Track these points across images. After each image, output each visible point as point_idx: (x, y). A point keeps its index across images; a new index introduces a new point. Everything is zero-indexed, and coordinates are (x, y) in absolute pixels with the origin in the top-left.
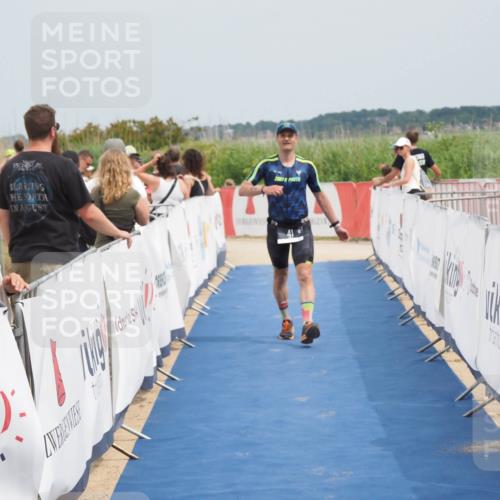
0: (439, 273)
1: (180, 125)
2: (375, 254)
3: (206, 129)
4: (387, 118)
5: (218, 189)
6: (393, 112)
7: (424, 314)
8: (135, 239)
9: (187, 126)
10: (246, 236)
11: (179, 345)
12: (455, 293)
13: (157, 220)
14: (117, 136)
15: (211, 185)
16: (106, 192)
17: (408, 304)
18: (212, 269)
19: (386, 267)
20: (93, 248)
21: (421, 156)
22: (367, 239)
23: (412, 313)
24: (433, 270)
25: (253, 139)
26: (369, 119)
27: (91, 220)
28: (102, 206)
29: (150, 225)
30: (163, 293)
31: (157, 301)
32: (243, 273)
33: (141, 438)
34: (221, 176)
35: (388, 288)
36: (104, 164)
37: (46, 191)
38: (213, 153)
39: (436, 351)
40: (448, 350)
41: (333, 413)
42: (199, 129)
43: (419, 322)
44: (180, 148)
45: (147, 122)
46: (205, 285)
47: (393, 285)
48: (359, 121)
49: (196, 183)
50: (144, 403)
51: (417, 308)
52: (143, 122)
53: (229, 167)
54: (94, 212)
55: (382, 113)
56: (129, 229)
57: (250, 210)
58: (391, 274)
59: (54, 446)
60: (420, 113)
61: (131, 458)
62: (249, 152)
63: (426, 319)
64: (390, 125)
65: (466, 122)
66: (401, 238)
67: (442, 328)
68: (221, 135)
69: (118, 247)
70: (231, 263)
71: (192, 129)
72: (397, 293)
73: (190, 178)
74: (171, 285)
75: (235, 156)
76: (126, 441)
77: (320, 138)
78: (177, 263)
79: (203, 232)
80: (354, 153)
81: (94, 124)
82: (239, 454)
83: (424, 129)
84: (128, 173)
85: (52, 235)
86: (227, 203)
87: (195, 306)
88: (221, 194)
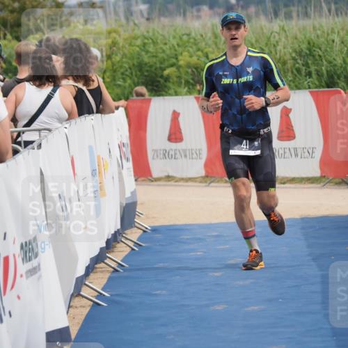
5: (123, 102)
10: (169, 178)
13: (25, 154)
18: (113, 232)
25: (179, 21)
30: (33, 272)
31: (24, 284)
34: (129, 81)
38: (114, 44)
53: (140, 66)
57: (175, 135)
62: (174, 42)
70: (145, 220)
74: (47, 258)
75: (151, 49)
77: (288, 16)
80: (343, 42)
86: (138, 125)
87: (85, 292)
88: (126, 109)
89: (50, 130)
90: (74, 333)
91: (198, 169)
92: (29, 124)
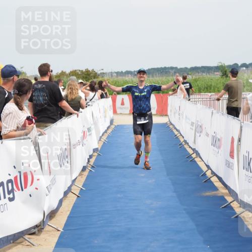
0: (194, 128)
1: (96, 71)
2: (169, 121)
3: (106, 73)
4: (174, 70)
5: (111, 96)
6: (176, 68)
7: (188, 144)
8: (80, 114)
9: (99, 72)
10: (121, 114)
11: (96, 154)
12: (200, 136)
13: (88, 107)
14: (73, 75)
15: (108, 94)
16: (69, 96)
17: (182, 140)
18: (108, 126)
19: (174, 126)
20: (64, 118)
21: (188, 84)
22: (166, 115)
23: (183, 143)
24: (192, 127)
25: (124, 77)
26: (167, 70)
27: (64, 106)
28: (67, 101)
29: (86, 109)
30: (90, 135)
31: (88, 137)
32: (119, 128)
33: (82, 189)
35: (174, 134)
36: (68, 86)
37: (47, 96)
39: (192, 158)
40: (197, 157)
41: (154, 180)
42: (104, 73)
43: (186, 146)
44: (96, 80)
45: (84, 70)
46: (106, 132)
47: (176, 133)
48: (164, 71)
49: (102, 93)
50: (83, 176)
51: (185, 141)
52: (82, 71)
54: (65, 104)
55: (172, 68)
56: (78, 110)
57: (123, 104)
58: (175, 128)
59: (49, 192)
60: (186, 68)
61: (78, 196)
62: (122, 82)
63: (189, 145)
64: (175, 73)
65: (203, 72)
66: (179, 115)
67: (195, 149)
68: (112, 76)
69: (74, 117)
70: (115, 123)
71: (101, 73)
72: (178, 135)
73: (100, 92)
74: (93, 132)
76: (76, 190)
78: (95, 123)
79: (105, 112)
81: (64, 71)
82: (119, 195)
83: (188, 74)
84: (77, 89)
85: (49, 112)
86: (114, 101)
87: (102, 140)
88: (112, 98)
89: (94, 102)
90: (99, 149)
91: (128, 111)
92: (91, 100)
